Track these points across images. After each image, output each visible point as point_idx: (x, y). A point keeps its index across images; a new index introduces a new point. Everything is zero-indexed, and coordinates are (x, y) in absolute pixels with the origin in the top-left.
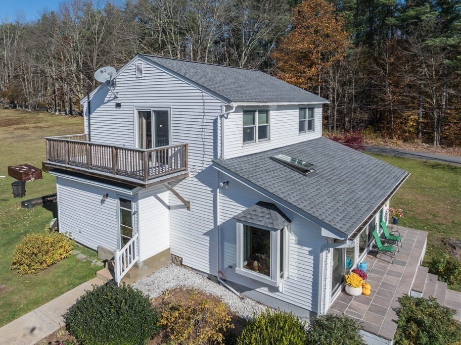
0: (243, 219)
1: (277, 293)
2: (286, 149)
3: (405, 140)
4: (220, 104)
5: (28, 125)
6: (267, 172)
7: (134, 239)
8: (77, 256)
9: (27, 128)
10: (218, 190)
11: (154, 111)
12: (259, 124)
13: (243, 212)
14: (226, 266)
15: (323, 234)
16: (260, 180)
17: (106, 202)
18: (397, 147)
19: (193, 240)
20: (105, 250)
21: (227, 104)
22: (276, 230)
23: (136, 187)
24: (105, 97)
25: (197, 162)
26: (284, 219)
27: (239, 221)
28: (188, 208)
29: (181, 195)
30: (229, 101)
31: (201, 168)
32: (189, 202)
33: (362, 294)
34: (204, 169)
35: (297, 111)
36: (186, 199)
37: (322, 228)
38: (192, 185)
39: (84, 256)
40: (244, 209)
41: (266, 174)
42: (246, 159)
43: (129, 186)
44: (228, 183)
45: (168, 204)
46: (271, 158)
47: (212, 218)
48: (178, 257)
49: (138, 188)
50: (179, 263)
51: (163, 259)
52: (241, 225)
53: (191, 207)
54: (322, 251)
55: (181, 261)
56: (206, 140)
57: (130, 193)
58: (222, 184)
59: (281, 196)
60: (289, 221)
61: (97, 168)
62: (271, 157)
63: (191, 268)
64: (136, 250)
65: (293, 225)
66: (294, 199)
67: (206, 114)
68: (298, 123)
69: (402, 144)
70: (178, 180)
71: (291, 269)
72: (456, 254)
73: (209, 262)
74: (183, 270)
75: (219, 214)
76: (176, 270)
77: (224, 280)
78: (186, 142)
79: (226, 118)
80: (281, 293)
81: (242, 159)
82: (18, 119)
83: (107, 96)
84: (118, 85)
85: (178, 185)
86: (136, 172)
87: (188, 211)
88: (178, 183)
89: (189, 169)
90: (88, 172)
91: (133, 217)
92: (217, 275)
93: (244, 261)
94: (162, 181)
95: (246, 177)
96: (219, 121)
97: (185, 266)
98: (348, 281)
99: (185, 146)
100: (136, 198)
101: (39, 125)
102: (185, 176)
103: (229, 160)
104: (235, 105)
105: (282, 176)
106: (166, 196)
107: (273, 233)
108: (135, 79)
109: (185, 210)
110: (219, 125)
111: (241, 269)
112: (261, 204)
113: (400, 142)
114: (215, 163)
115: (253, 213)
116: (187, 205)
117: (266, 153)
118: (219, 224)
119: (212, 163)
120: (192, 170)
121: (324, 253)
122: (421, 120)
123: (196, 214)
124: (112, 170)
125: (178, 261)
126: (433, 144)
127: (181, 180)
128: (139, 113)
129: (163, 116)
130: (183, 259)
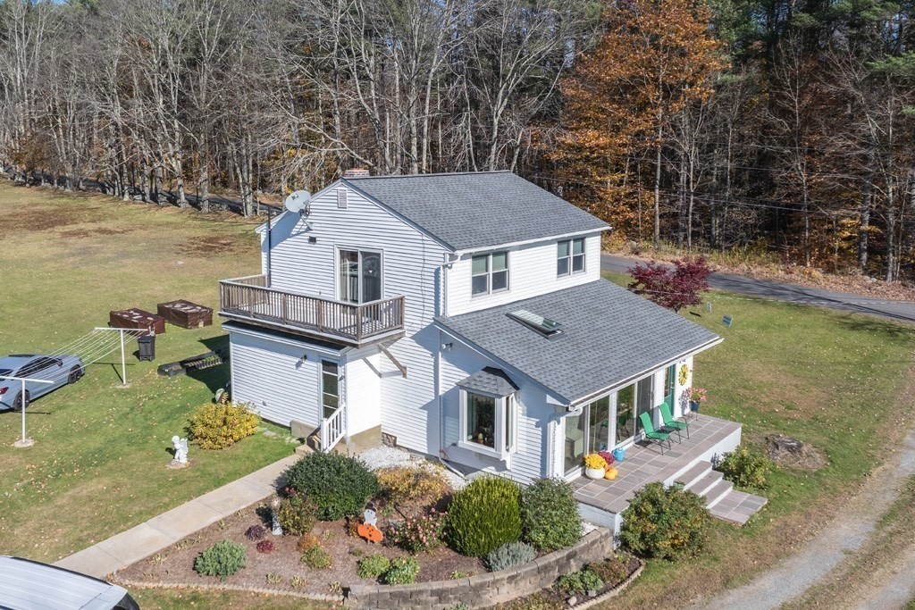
0: (466, 386)
1: (505, 472)
2: (534, 300)
3: (830, 269)
4: (443, 252)
5: (82, 226)
6: (498, 333)
7: (341, 409)
8: (265, 434)
9: (86, 234)
10: (440, 354)
11: (362, 252)
12: (493, 270)
13: (467, 378)
14: (449, 443)
15: (548, 401)
16: (486, 342)
17: (303, 365)
18: (810, 283)
19: (410, 414)
20: (301, 426)
21: (451, 252)
22: (500, 397)
23: (344, 347)
24: (293, 227)
25: (416, 319)
26: (510, 386)
27: (462, 387)
28: (405, 375)
29: (397, 359)
30: (453, 249)
31: (419, 326)
32: (405, 368)
33: (604, 478)
34: (424, 327)
35: (554, 247)
36: (401, 364)
37: (548, 396)
38: (409, 347)
39: (274, 434)
40: (468, 376)
41: (497, 336)
42: (475, 316)
43: (337, 345)
44: (451, 344)
45: (379, 370)
46: (507, 315)
47: (433, 387)
48: (391, 436)
49: (348, 347)
50: (392, 444)
51: (372, 438)
52: (465, 393)
53: (408, 373)
54: (549, 421)
55: (395, 441)
56: (426, 293)
57: (338, 354)
58: (444, 346)
59: (508, 360)
60: (517, 388)
61: (296, 323)
62: (507, 313)
63: (407, 449)
64: (343, 423)
65: (521, 393)
66: (521, 364)
67: (426, 262)
68: (556, 262)
69: (821, 275)
70: (392, 340)
71: (519, 443)
72: (777, 455)
73: (427, 439)
74: (397, 451)
75: (441, 381)
76: (390, 451)
77: (447, 461)
78: (403, 294)
79: (450, 268)
80: (509, 471)
81: (470, 317)
82: (56, 210)
83: (297, 227)
84: (313, 214)
85: (391, 346)
86: (344, 328)
87: (404, 379)
88: (392, 344)
89: (405, 327)
90: (283, 328)
91: (339, 383)
92: (438, 454)
93: (468, 435)
94: (375, 341)
95: (470, 339)
96: (442, 271)
97: (400, 447)
98: (588, 462)
99: (402, 299)
100: (344, 361)
101: (103, 225)
102: (401, 336)
103: (453, 317)
104: (460, 253)
105: (516, 338)
106: (377, 359)
107: (497, 401)
108: (336, 208)
109: (401, 377)
110: (442, 276)
111: (465, 442)
112: (488, 370)
113: (817, 273)
114: (436, 322)
115: (478, 379)
116: (403, 371)
117: (503, 308)
118: (441, 393)
119: (433, 321)
120: (410, 328)
121: (552, 423)
122: (866, 227)
123: (414, 382)
124: (316, 327)
125: (390, 441)
126: (885, 279)
127: (396, 341)
128: (342, 252)
129: (373, 260)
130: (398, 439)
